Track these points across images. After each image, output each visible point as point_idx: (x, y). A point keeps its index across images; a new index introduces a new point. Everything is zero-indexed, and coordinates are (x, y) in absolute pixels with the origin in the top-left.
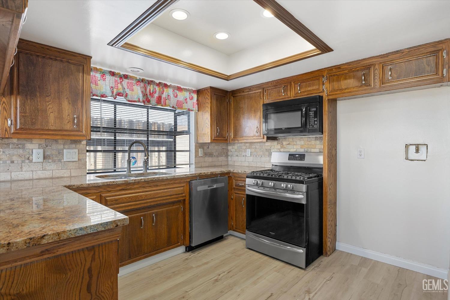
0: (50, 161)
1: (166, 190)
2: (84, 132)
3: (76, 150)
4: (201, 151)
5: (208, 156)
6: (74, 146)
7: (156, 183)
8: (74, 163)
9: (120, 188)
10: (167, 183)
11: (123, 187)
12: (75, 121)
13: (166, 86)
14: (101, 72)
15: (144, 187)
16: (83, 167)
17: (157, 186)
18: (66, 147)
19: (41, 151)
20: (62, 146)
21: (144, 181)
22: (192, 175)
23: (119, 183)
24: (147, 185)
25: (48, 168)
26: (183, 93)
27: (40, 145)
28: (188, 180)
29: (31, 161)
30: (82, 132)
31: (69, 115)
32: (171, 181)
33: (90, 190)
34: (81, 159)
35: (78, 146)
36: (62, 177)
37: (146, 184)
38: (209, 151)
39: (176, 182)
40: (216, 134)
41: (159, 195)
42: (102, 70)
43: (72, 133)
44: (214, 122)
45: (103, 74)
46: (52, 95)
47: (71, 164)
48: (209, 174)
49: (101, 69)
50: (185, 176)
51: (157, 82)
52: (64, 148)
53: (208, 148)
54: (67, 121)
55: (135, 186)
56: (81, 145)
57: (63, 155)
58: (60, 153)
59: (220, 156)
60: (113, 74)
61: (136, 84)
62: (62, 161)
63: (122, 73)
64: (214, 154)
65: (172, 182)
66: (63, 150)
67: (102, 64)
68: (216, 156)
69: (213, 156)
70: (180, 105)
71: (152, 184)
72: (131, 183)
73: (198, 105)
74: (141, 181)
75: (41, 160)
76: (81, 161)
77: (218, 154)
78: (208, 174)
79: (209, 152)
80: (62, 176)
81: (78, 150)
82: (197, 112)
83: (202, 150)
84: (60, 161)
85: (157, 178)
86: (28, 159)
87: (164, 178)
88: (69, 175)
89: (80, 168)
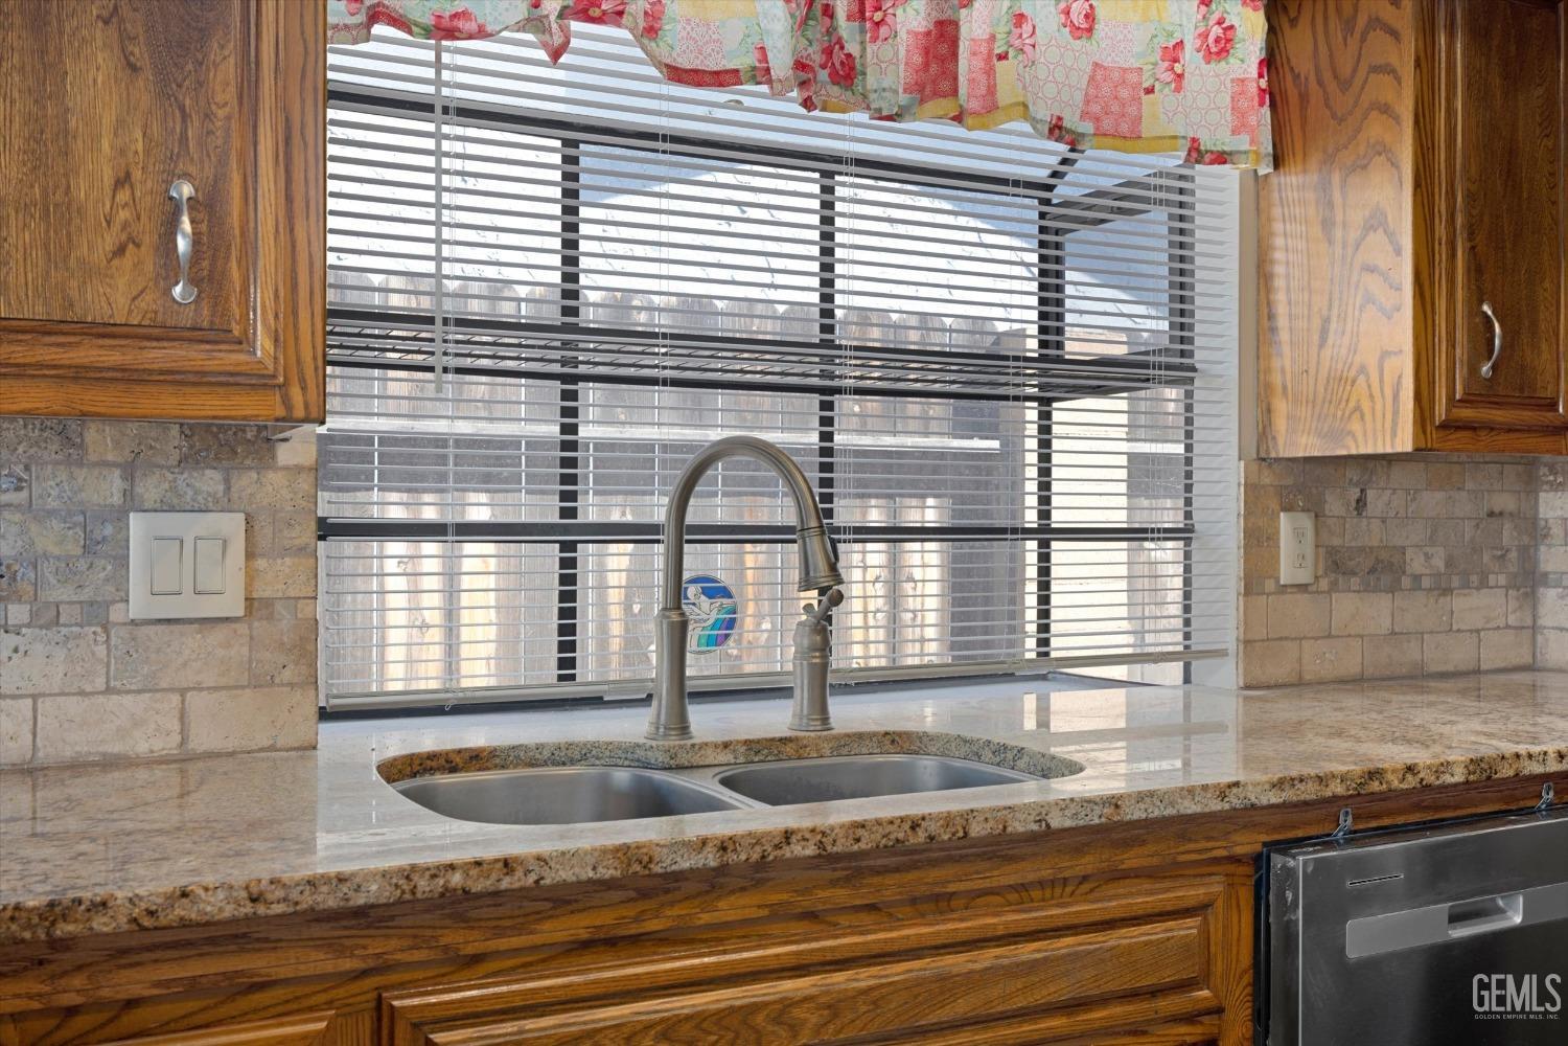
0: (17, 613)
2: (263, 344)
3: (230, 526)
4: (1298, 534)
5: (1355, 581)
6: (210, 481)
7: (934, 874)
8: (219, 634)
9: (576, 926)
10: (1046, 873)
11: (605, 918)
12: (182, 244)
15: (811, 916)
16: (287, 675)
17: (940, 902)
18: (150, 488)
20: (112, 487)
21: (811, 851)
22: (1288, 795)
23: (566, 875)
24: (841, 895)
28: (1247, 844)
30: (244, 342)
31: (123, 180)
32: (1079, 850)
33: (267, 944)
34: (268, 603)
35: (245, 482)
36: (110, 763)
37: (834, 883)
38: (1370, 533)
39: (1132, 859)
40: (1473, 370)
43: (156, 356)
44: (1452, 255)
47: (189, 642)
48: (1458, 776)
50: (1216, 806)
52: (132, 502)
53: (1361, 503)
54: (110, 241)
55: (729, 909)
56: (274, 478)
57: (123, 561)
58: (100, 545)
59: (1466, 585)
62: (116, 614)
64: (1416, 564)
65: (1088, 863)
66: (120, 516)
68: (1426, 583)
69: (1406, 582)
70: (1115, 108)
71: (891, 888)
72: (678, 877)
73: (1273, 106)
74: (787, 852)
76: (270, 617)
77: (1449, 563)
78: (1448, 779)
79: (1362, 549)
80: (116, 748)
81: (249, 521)
82: (1265, 169)
83: (1306, 522)
84: (96, 613)
87: (1018, 826)
88: (167, 744)
89: (261, 682)
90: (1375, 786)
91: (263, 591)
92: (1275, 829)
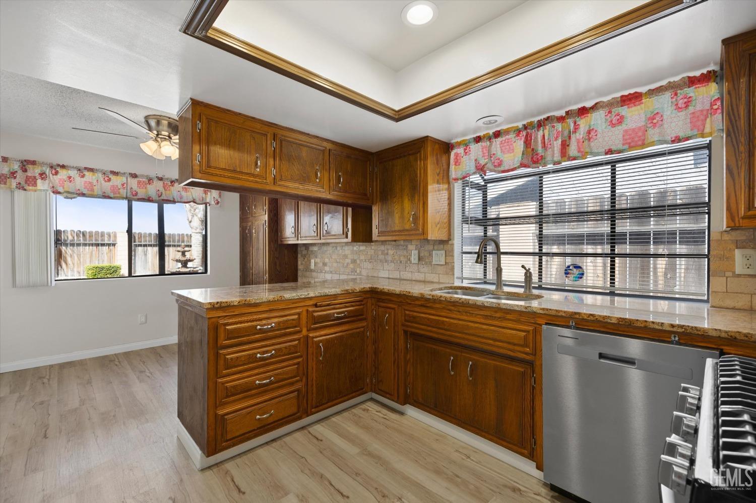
0: (424, 263)
1: (484, 327)
2: (421, 230)
3: (443, 252)
6: (441, 246)
8: (443, 267)
10: (489, 314)
13: (583, 111)
14: (463, 144)
15: (451, 310)
16: (450, 273)
18: (436, 247)
19: (417, 252)
20: (432, 247)
22: (546, 312)
25: (422, 270)
26: (643, 106)
27: (417, 245)
29: (411, 263)
30: (419, 230)
32: (496, 312)
34: (448, 263)
35: (445, 246)
39: (508, 316)
41: (471, 332)
42: (466, 140)
43: (411, 232)
45: (466, 144)
46: (397, 195)
47: (439, 267)
49: (463, 141)
51: (562, 113)
52: (434, 249)
54: (407, 220)
55: (438, 306)
56: (449, 245)
57: (432, 257)
58: (431, 255)
60: (478, 140)
61: (517, 138)
62: (432, 263)
63: (491, 132)
65: (498, 315)
66: (432, 251)
67: (464, 134)
71: (461, 309)
75: (416, 261)
76: (449, 265)
80: (433, 280)
81: (446, 251)
84: (430, 263)
85: (466, 299)
86: (409, 260)
88: (437, 281)
89: (447, 274)
90: (577, 316)
91: (447, 261)
92: (548, 320)
